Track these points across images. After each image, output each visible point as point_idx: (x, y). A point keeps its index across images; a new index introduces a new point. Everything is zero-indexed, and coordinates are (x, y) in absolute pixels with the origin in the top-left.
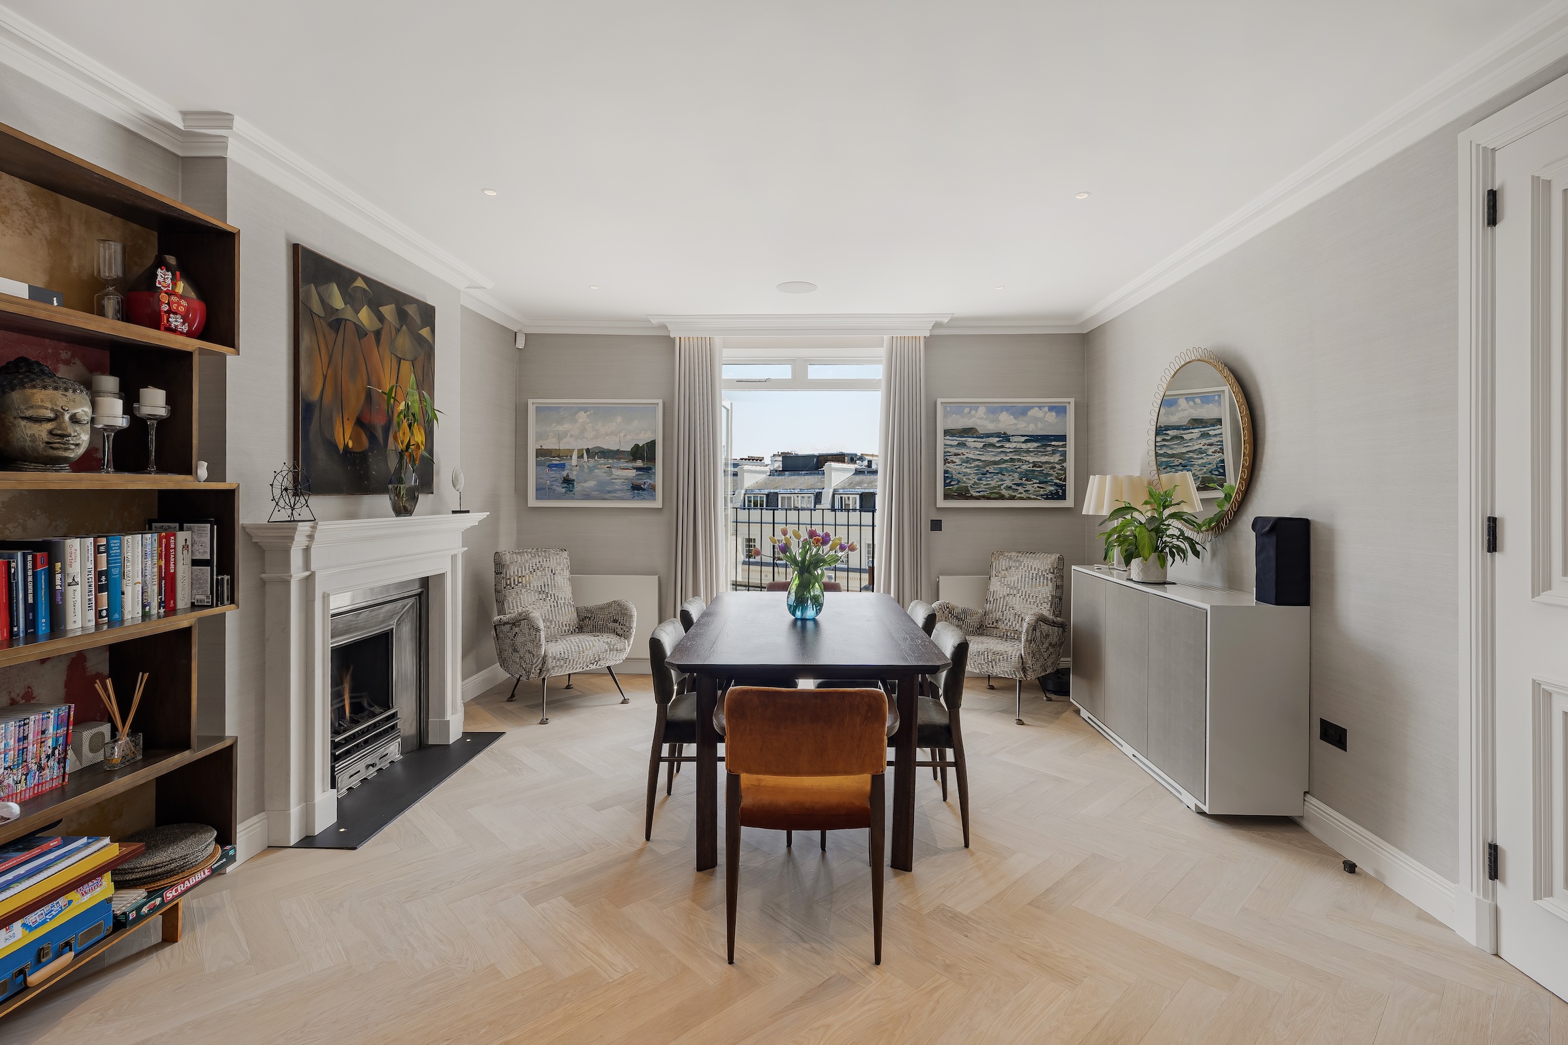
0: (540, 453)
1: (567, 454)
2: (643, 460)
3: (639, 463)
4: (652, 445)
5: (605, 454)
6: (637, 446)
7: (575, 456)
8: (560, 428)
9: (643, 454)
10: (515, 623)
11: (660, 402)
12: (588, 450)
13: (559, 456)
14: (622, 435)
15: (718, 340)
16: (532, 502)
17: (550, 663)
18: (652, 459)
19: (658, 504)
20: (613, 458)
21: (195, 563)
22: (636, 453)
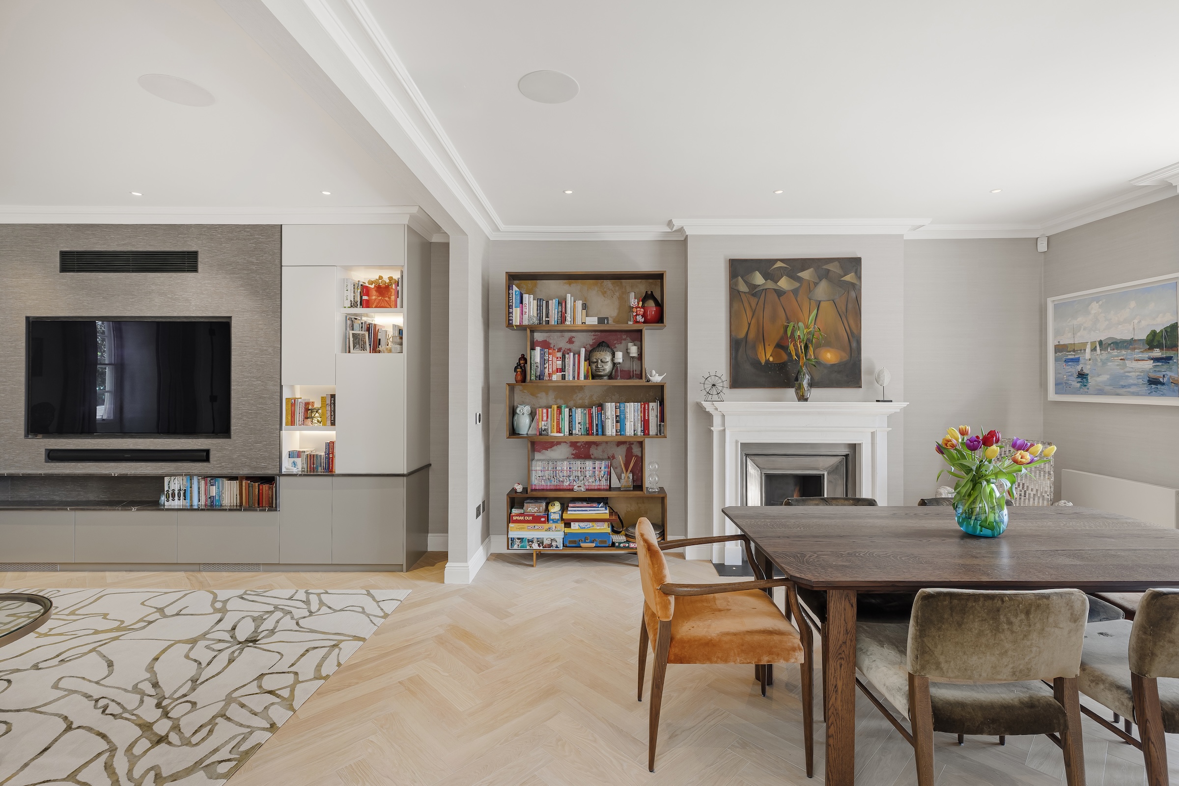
0: (1059, 348)
1: (1082, 348)
2: (1163, 348)
3: (1157, 353)
4: (1173, 329)
5: (1118, 344)
6: (1154, 333)
7: (1088, 350)
9: (1164, 341)
12: (1101, 342)
13: (1074, 351)
14: (1136, 321)
16: (1052, 396)
18: (1173, 346)
20: (1126, 348)
22: (1152, 341)
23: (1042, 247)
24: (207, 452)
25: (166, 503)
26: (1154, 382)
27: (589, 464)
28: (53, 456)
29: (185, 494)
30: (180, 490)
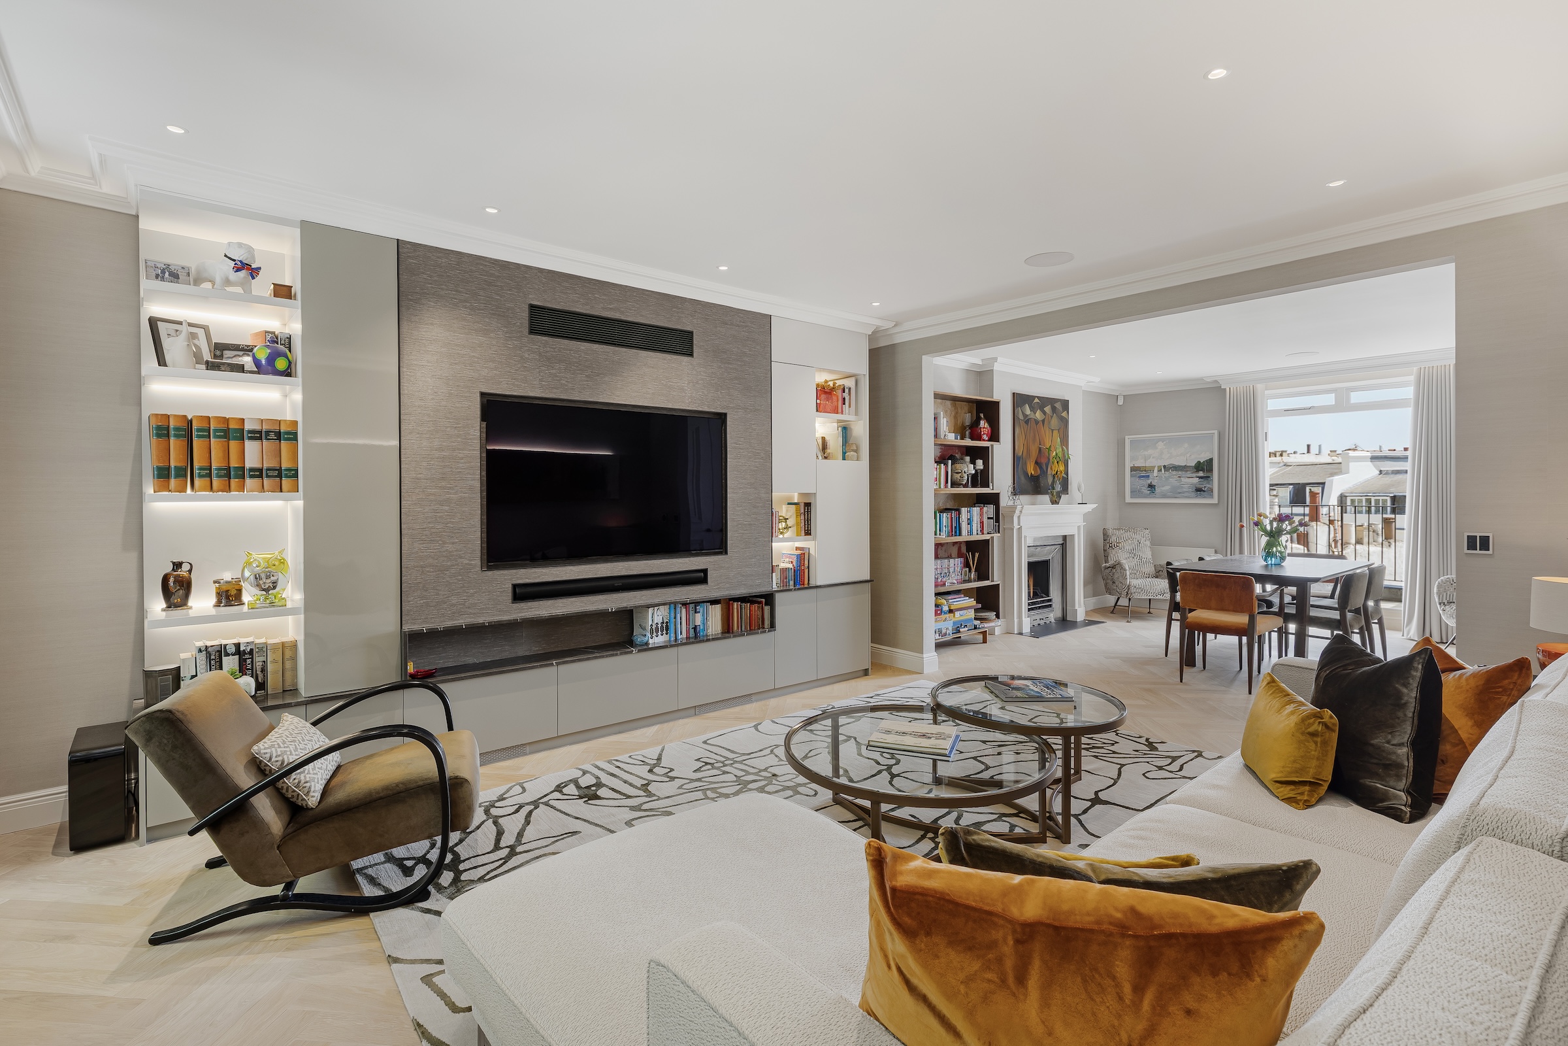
0: (1133, 469)
1: (1151, 469)
2: (1204, 472)
3: (1201, 474)
4: (1211, 460)
5: (1176, 468)
6: (1199, 462)
7: (1156, 470)
8: (1146, 453)
9: (1204, 468)
10: (1113, 567)
11: (1216, 432)
12: (1164, 467)
13: (1145, 471)
14: (1188, 455)
15: (1260, 387)
16: (1128, 499)
17: (1132, 590)
18: (1211, 470)
19: (1215, 501)
20: (1182, 470)
21: (989, 518)
22: (1199, 467)
23: (1121, 402)
24: (705, 571)
25: (651, 641)
26: (1199, 490)
27: (952, 561)
28: (522, 593)
29: (665, 627)
30: (663, 623)
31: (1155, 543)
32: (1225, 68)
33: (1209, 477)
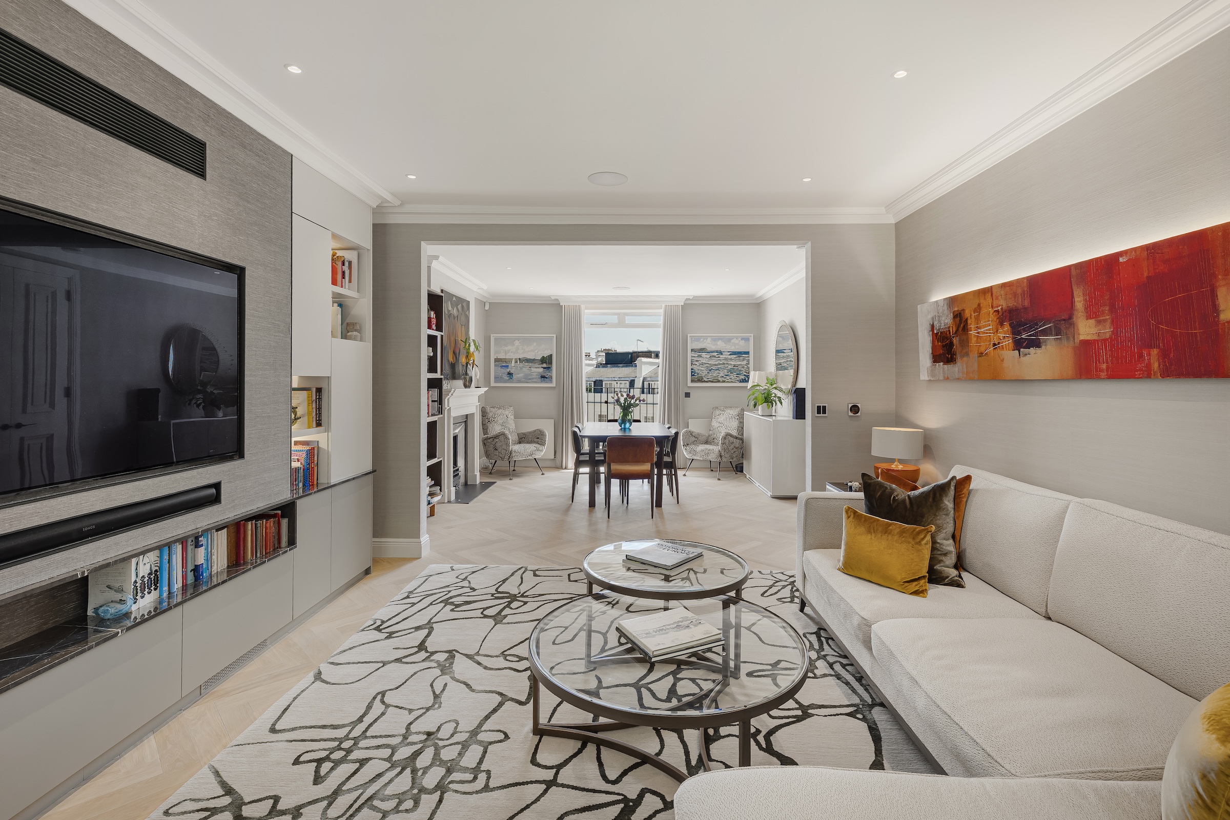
0: (497, 360)
1: (509, 361)
2: (546, 364)
3: (545, 365)
4: (551, 356)
5: (528, 361)
6: (543, 357)
7: (513, 362)
8: (506, 348)
9: (547, 361)
10: (496, 437)
11: (555, 336)
12: (520, 359)
14: (536, 351)
15: (583, 307)
16: (493, 384)
17: (514, 454)
18: (551, 363)
19: (554, 385)
20: (532, 362)
21: (433, 401)
22: (543, 360)
23: (486, 307)
24: (217, 486)
25: (134, 608)
26: (543, 377)
29: (154, 580)
30: (150, 574)
31: (517, 417)
32: (905, 70)
33: (550, 368)
